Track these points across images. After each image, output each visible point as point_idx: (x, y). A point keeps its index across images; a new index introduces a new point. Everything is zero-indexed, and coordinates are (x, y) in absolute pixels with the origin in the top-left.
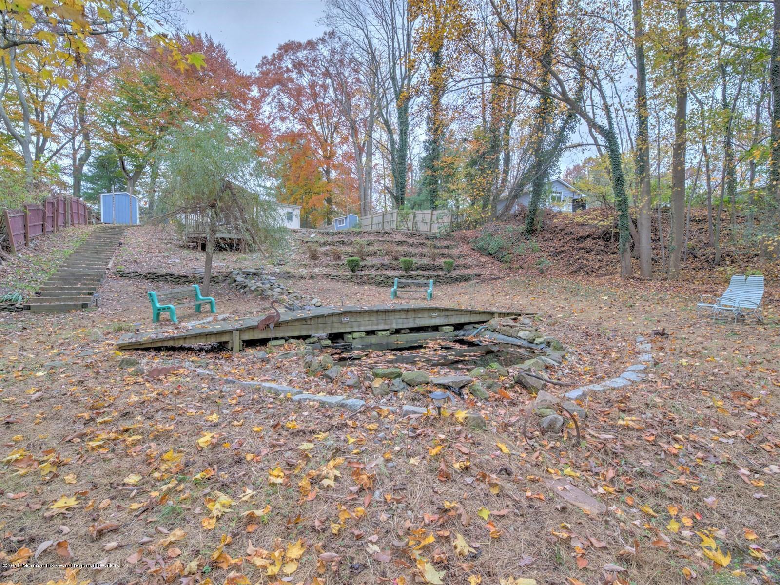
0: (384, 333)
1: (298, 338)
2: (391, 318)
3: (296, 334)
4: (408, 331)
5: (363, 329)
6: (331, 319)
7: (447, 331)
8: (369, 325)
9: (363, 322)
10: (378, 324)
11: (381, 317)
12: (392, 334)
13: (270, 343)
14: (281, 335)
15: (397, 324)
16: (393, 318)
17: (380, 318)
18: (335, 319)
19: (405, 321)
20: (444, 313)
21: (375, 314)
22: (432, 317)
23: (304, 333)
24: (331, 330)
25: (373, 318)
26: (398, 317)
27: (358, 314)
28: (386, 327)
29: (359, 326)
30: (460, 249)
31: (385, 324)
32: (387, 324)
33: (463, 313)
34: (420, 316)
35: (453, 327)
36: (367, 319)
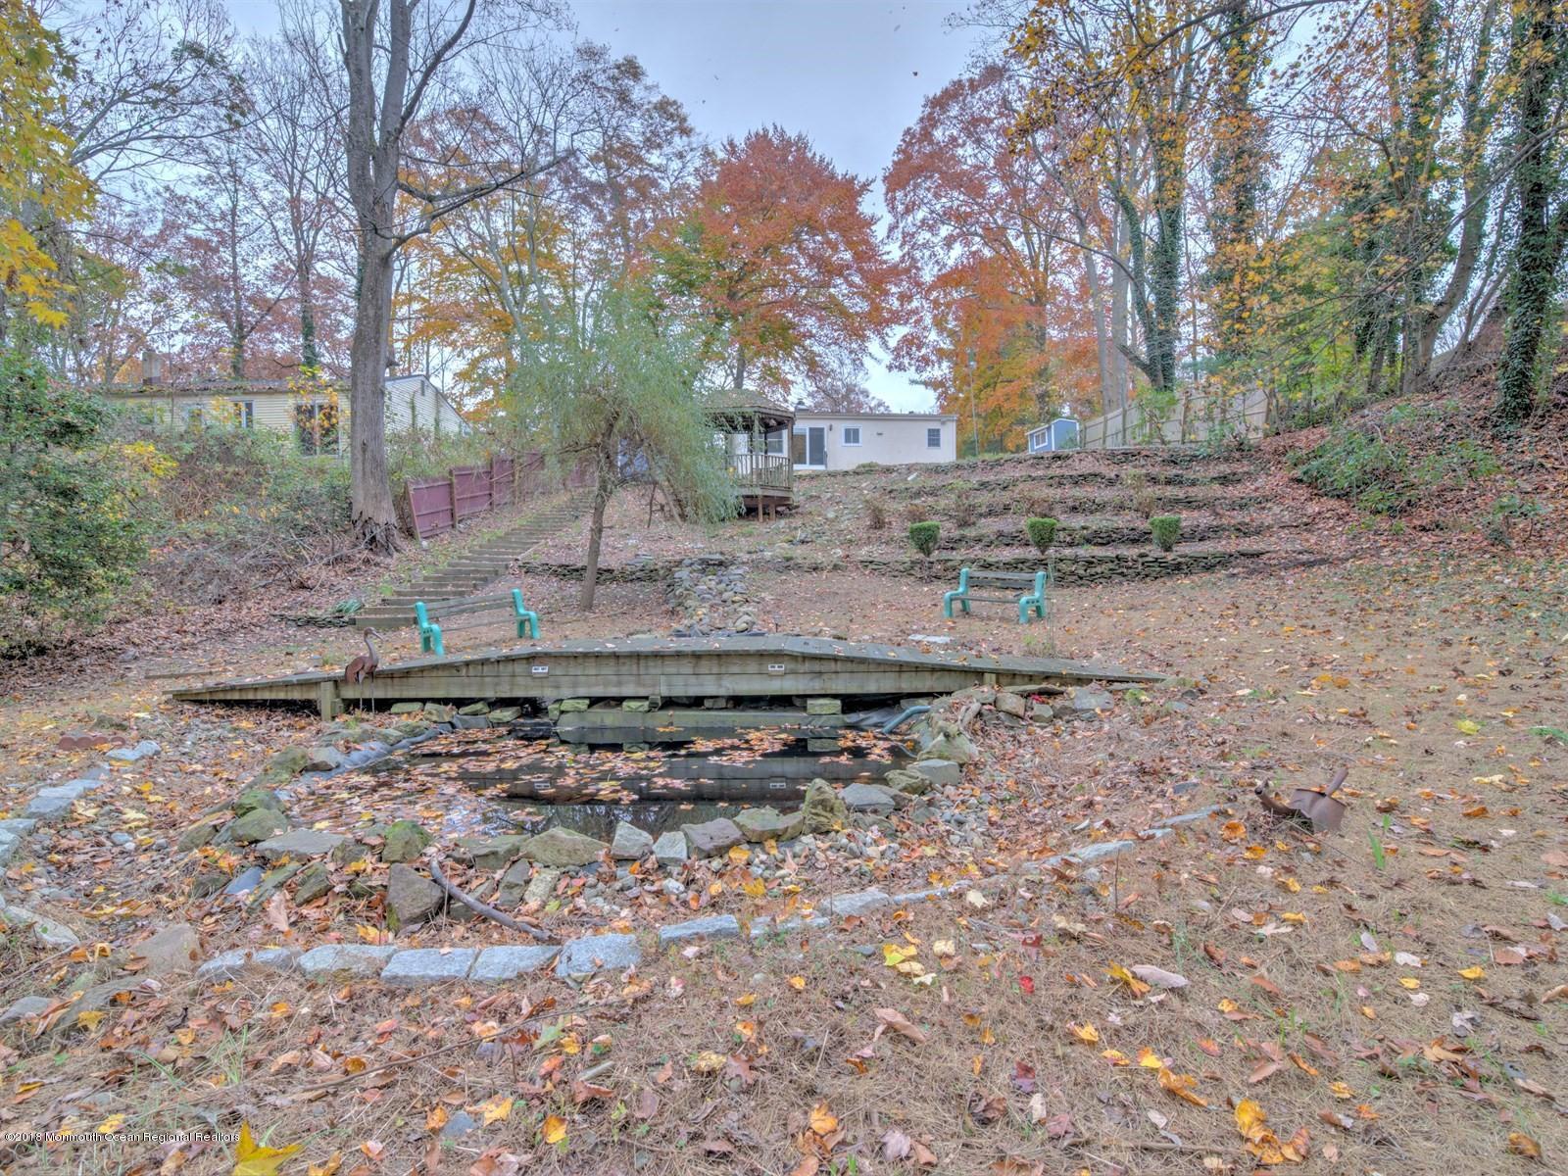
0: (634, 704)
1: (445, 701)
2: (652, 671)
3: (440, 694)
4: (722, 703)
5: (582, 691)
6: (510, 667)
7: (818, 711)
8: (597, 685)
9: (583, 678)
10: (619, 684)
11: (628, 668)
12: (653, 706)
13: (395, 708)
14: (412, 694)
15: (669, 685)
16: (659, 671)
17: (624, 669)
18: (519, 668)
19: (693, 680)
20: (807, 666)
21: (612, 662)
22: (771, 676)
23: (456, 693)
24: (511, 690)
25: (609, 669)
26: (673, 670)
27: (572, 662)
28: (642, 692)
29: (575, 685)
30: (1260, 482)
31: (639, 684)
32: (644, 686)
33: (872, 667)
34: (735, 669)
35: (838, 702)
36: (593, 672)
